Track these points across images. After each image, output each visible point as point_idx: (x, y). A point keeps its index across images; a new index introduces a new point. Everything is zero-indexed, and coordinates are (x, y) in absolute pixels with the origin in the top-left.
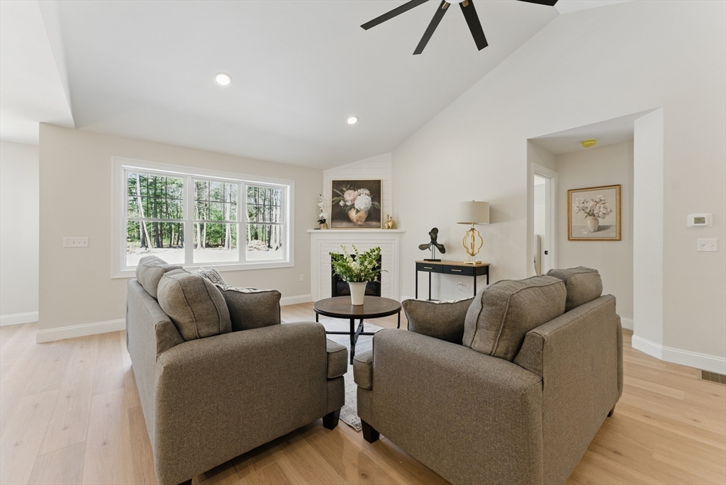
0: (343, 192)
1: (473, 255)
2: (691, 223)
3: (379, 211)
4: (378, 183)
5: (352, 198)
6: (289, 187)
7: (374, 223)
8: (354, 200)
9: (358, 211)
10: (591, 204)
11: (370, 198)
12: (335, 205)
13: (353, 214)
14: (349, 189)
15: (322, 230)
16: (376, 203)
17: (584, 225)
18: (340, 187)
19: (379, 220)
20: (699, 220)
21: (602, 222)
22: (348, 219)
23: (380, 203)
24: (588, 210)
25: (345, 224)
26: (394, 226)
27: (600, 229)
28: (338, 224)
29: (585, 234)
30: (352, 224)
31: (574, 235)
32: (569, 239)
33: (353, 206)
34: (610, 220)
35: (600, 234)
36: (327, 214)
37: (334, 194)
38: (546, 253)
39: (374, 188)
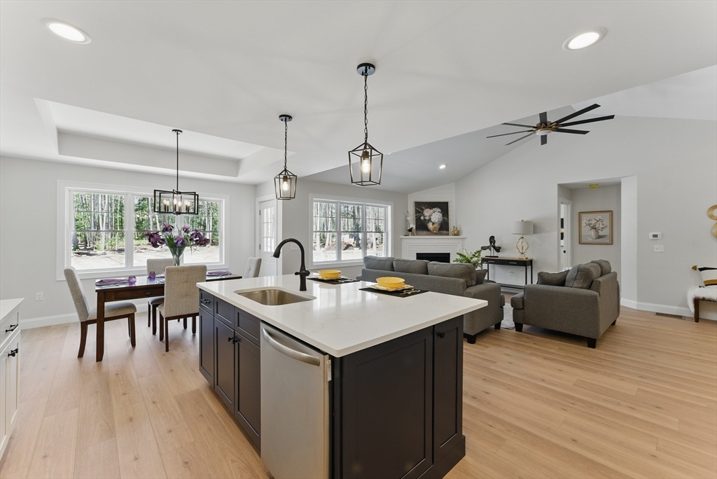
0: (423, 210)
1: (522, 253)
2: (651, 237)
3: (448, 223)
4: (446, 204)
5: (429, 214)
6: (389, 207)
7: (445, 232)
8: (431, 215)
9: (433, 224)
10: (594, 222)
11: (441, 215)
12: (418, 220)
13: (430, 226)
14: (427, 208)
15: (410, 237)
16: (446, 218)
17: (589, 234)
18: (420, 207)
19: (448, 230)
20: (655, 236)
21: (601, 233)
22: (427, 229)
23: (448, 217)
24: (592, 226)
25: (425, 232)
26: (458, 234)
27: (600, 237)
28: (421, 232)
29: (590, 240)
30: (429, 233)
31: (583, 241)
32: (580, 243)
33: (430, 220)
34: (606, 232)
35: (600, 240)
36: (413, 226)
37: (417, 212)
38: (564, 252)
39: (444, 207)
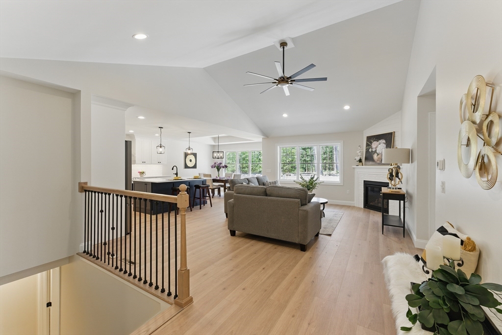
0: (371, 143)
1: (394, 185)
4: (391, 134)
5: (375, 146)
9: (378, 154)
11: (385, 145)
12: (367, 151)
13: (375, 157)
14: (375, 141)
15: (360, 167)
18: (370, 140)
22: (372, 160)
25: (371, 163)
28: (368, 163)
30: (374, 163)
33: (376, 151)
36: (363, 156)
37: (367, 145)
39: (388, 138)
